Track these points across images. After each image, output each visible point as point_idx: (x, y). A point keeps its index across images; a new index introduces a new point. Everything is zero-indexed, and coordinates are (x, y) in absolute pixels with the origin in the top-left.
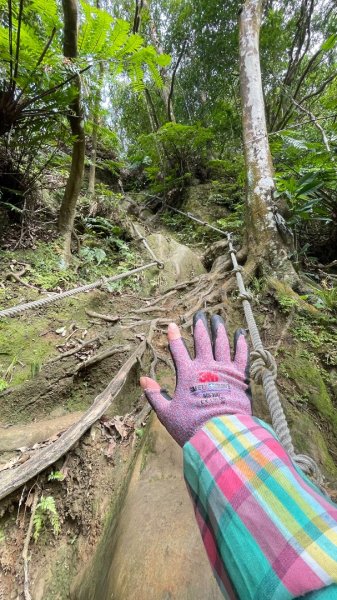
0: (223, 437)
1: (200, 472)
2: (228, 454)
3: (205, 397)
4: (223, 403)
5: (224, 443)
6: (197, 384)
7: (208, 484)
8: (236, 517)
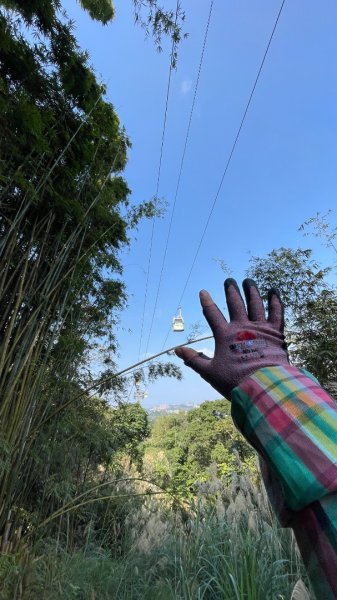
0: (271, 383)
1: (249, 410)
2: (276, 395)
3: (245, 352)
4: (262, 357)
5: (272, 387)
6: (235, 343)
7: (256, 419)
8: (284, 444)
